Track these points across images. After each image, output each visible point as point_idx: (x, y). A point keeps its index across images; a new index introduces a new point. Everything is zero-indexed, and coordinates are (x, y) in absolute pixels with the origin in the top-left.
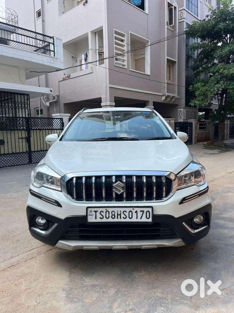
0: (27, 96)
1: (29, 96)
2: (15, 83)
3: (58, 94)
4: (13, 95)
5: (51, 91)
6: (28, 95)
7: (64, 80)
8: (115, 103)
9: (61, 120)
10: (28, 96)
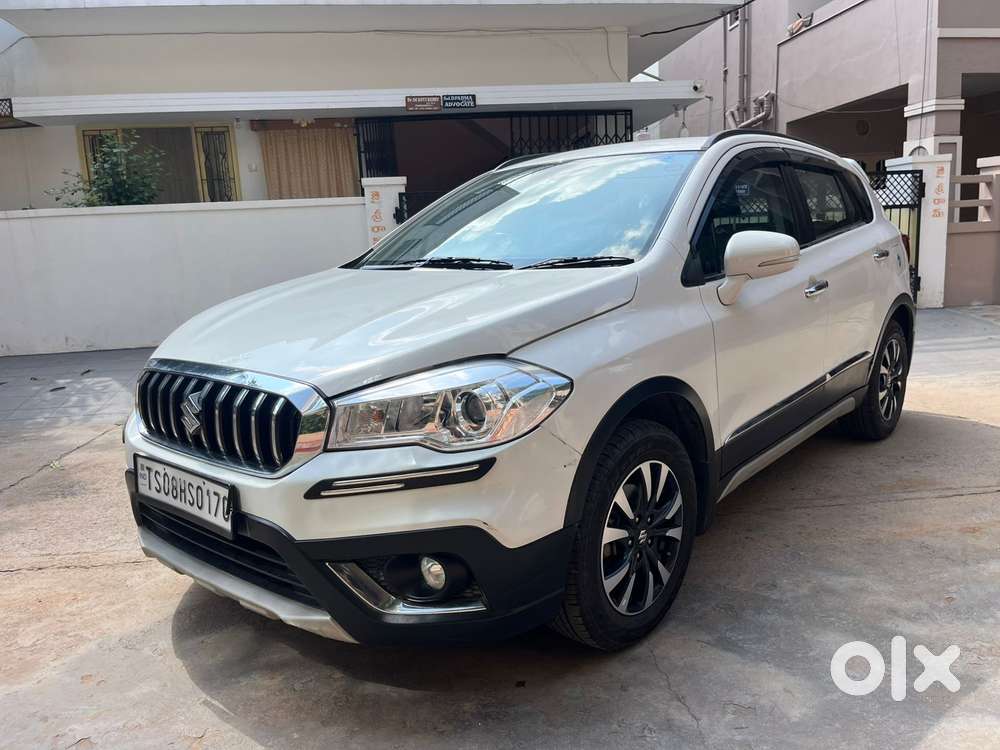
0: (626, 115)
1: (631, 114)
2: (596, 80)
3: (773, 92)
4: (603, 117)
5: (696, 88)
6: (628, 112)
7: (794, 36)
8: (963, 101)
9: (916, 177)
10: (629, 117)
